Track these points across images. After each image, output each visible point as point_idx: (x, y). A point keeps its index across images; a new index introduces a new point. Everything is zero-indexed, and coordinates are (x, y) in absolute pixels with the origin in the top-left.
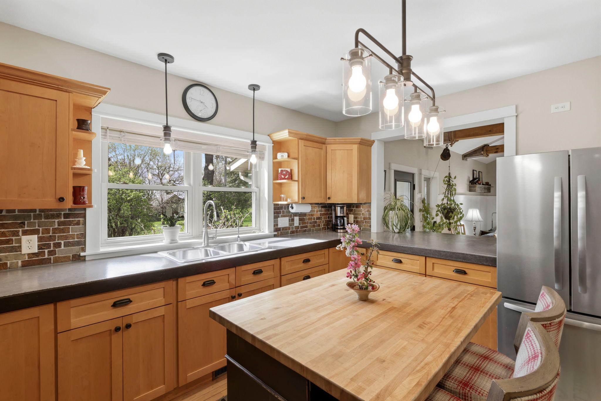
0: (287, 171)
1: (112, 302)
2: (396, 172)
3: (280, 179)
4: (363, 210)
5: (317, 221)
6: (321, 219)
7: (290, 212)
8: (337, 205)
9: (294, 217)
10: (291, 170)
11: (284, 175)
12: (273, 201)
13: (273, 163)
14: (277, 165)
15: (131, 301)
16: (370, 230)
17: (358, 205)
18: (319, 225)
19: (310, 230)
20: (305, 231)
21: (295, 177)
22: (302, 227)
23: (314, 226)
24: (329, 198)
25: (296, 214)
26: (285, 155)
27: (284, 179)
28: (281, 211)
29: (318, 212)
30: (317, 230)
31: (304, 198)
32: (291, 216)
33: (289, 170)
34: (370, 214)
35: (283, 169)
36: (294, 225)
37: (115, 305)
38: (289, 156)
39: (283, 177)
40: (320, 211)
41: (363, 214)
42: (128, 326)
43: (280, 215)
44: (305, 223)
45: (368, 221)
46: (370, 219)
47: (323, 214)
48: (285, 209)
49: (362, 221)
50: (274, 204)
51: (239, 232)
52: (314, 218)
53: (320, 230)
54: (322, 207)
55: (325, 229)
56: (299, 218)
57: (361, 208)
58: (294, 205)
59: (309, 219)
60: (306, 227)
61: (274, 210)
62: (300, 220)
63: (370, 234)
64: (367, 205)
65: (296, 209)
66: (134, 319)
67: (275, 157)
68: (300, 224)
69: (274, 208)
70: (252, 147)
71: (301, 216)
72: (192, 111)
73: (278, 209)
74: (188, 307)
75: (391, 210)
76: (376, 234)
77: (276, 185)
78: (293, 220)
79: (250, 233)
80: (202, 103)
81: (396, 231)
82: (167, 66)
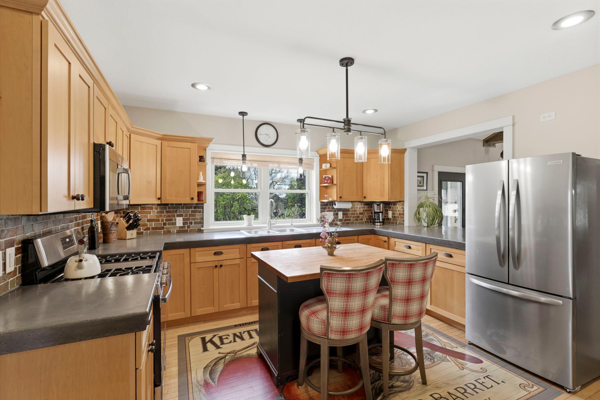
0: (329, 177)
1: (214, 252)
2: (440, 173)
3: (324, 184)
4: (399, 207)
5: (360, 215)
6: (364, 214)
7: (334, 208)
8: (374, 203)
9: (338, 212)
10: (332, 176)
11: (326, 180)
12: (320, 200)
13: (320, 171)
14: (322, 172)
15: (223, 253)
16: (403, 224)
17: (395, 203)
18: (362, 219)
19: (353, 223)
20: (348, 223)
21: (335, 182)
22: (345, 220)
23: (357, 220)
24: (365, 197)
25: (340, 210)
26: (328, 165)
27: (327, 183)
28: (327, 207)
29: (359, 208)
30: (359, 223)
31: (341, 197)
32: (335, 211)
33: (330, 176)
34: (403, 211)
35: (326, 176)
36: (338, 218)
37: (215, 254)
38: (331, 166)
39: (326, 181)
40: (362, 207)
41: (398, 210)
42: (221, 266)
43: (326, 210)
44: (348, 217)
45: (402, 217)
46: (403, 215)
47: (366, 211)
48: (330, 205)
49: (398, 216)
50: (321, 202)
51: (293, 222)
52: (357, 214)
53: (363, 223)
54: (365, 205)
55: (368, 223)
56: (343, 213)
57: (398, 206)
58: (336, 203)
59: (352, 214)
60: (350, 220)
61: (321, 206)
62: (343, 214)
63: (403, 227)
64: (402, 203)
65: (337, 206)
66: (224, 263)
67: (321, 167)
68: (343, 217)
69: (321, 205)
70: (300, 162)
71: (345, 211)
72: (261, 142)
73: (324, 206)
74: (252, 262)
75: (421, 207)
76: (408, 227)
77: (322, 188)
78: (337, 214)
79: (303, 222)
80: (267, 135)
81: (426, 225)
82: (244, 118)
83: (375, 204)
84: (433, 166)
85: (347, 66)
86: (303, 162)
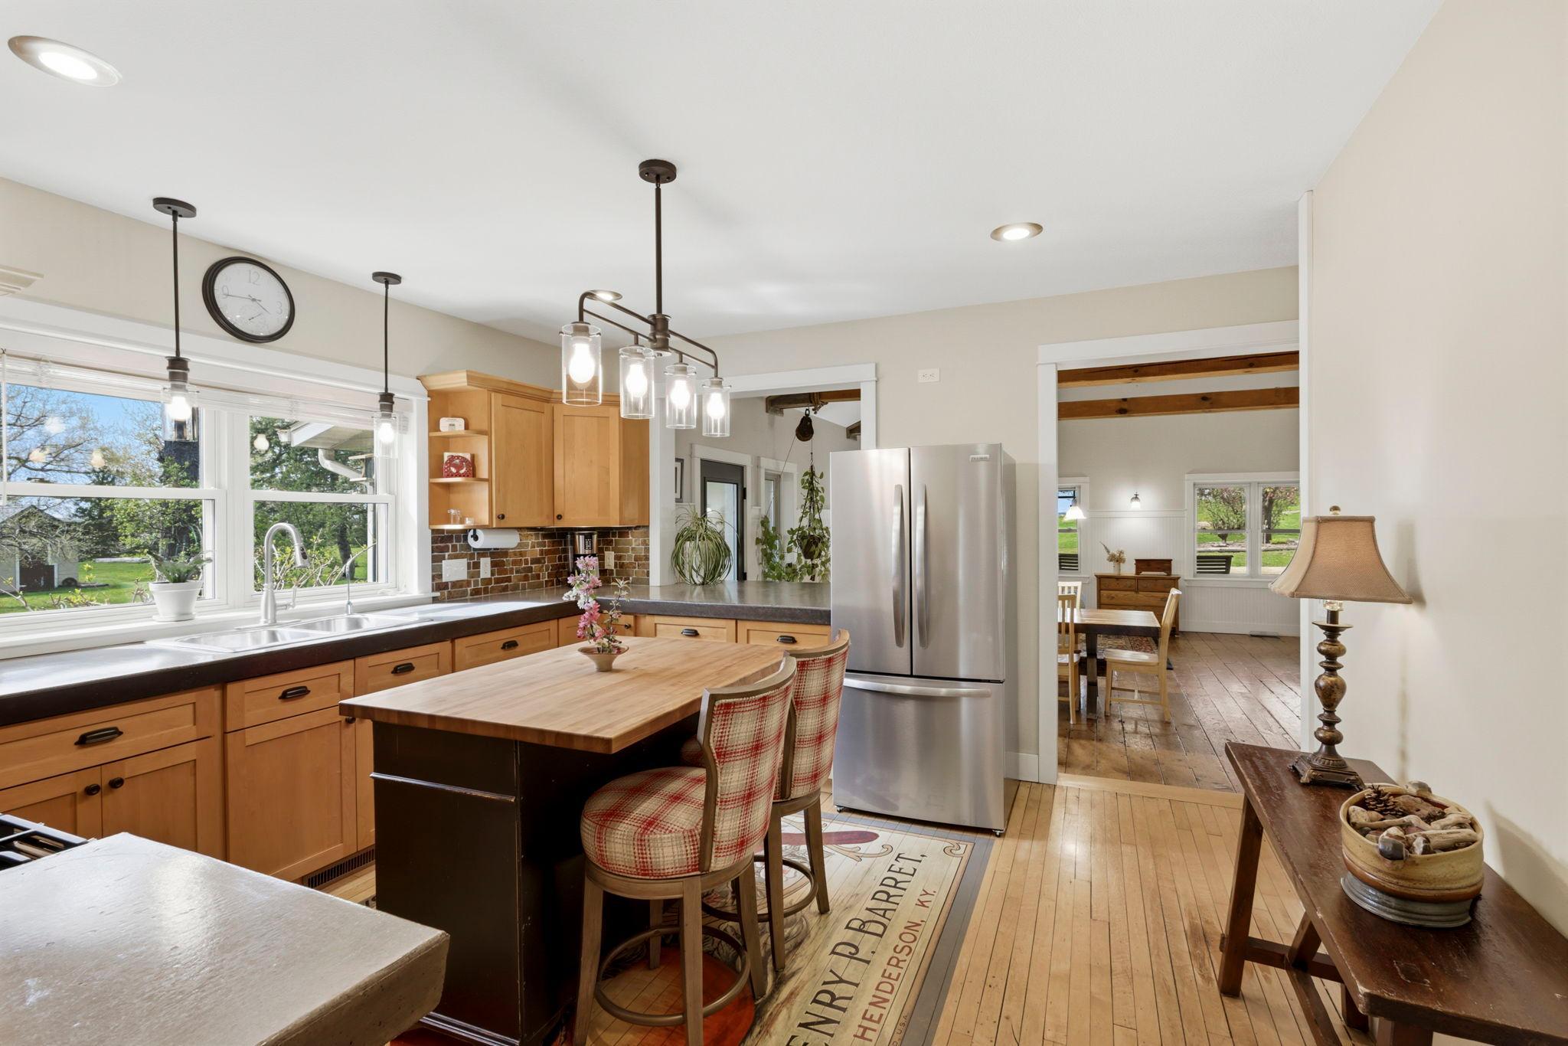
0: (463, 458)
1: (76, 734)
2: (705, 463)
3: (448, 476)
4: (633, 540)
5: (533, 566)
6: (543, 561)
7: (469, 547)
8: (577, 532)
9: (478, 558)
10: (473, 456)
11: (455, 466)
12: (430, 524)
13: (430, 438)
14: (437, 445)
15: (120, 734)
16: (647, 582)
17: (623, 532)
18: (538, 577)
19: (515, 588)
20: (505, 589)
21: (483, 472)
22: (498, 581)
23: (526, 578)
24: (559, 517)
25: (483, 552)
26: (459, 424)
27: (457, 475)
28: (450, 545)
29: (534, 547)
30: (533, 587)
31: (503, 517)
32: (471, 557)
33: (468, 456)
34: (647, 550)
35: (454, 454)
36: (479, 577)
37: (83, 741)
38: (467, 427)
39: (453, 470)
40: (539, 544)
41: (633, 549)
42: (116, 784)
43: (447, 554)
44: (505, 572)
45: (644, 564)
46: (647, 558)
47: (548, 552)
48: (458, 540)
49: (631, 563)
50: (433, 531)
51: (351, 594)
52: (526, 562)
53: (540, 586)
54: (545, 536)
55: (553, 585)
56: (492, 562)
57: (630, 538)
58: (479, 533)
59: (515, 563)
60: (509, 579)
61: (432, 543)
62: (494, 564)
63: (648, 589)
64: (641, 530)
65: (484, 541)
66: (126, 771)
67: (434, 426)
68: (493, 574)
69: (432, 538)
70: (382, 407)
71: (497, 555)
72: (229, 318)
73: (441, 542)
74: (248, 743)
75: (688, 539)
76: (659, 588)
77: (438, 489)
78: (477, 565)
79: (375, 595)
80: (254, 300)
81: (698, 580)
82: (178, 223)
83: (580, 534)
84: (691, 445)
85: (658, 180)
86: (394, 406)
